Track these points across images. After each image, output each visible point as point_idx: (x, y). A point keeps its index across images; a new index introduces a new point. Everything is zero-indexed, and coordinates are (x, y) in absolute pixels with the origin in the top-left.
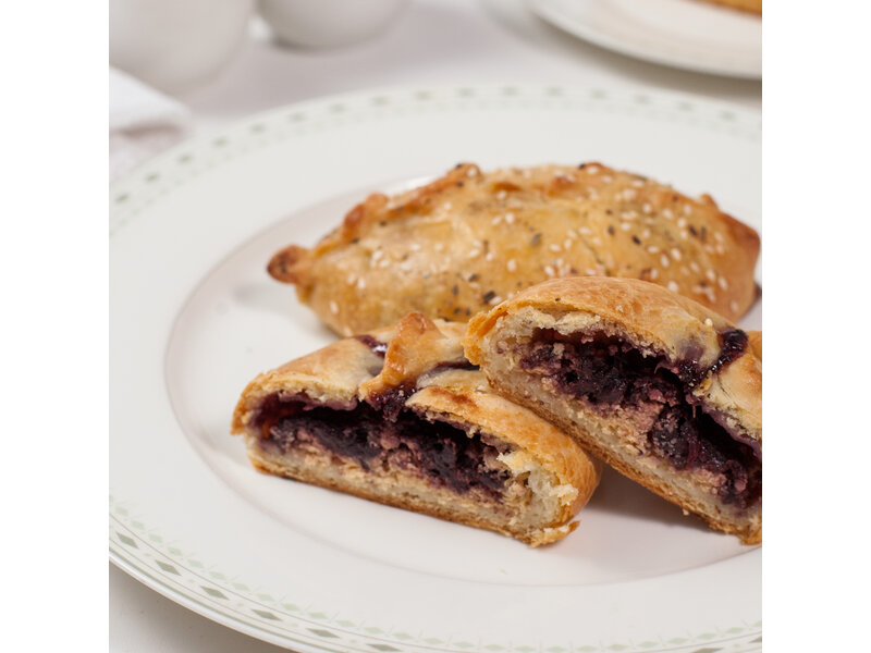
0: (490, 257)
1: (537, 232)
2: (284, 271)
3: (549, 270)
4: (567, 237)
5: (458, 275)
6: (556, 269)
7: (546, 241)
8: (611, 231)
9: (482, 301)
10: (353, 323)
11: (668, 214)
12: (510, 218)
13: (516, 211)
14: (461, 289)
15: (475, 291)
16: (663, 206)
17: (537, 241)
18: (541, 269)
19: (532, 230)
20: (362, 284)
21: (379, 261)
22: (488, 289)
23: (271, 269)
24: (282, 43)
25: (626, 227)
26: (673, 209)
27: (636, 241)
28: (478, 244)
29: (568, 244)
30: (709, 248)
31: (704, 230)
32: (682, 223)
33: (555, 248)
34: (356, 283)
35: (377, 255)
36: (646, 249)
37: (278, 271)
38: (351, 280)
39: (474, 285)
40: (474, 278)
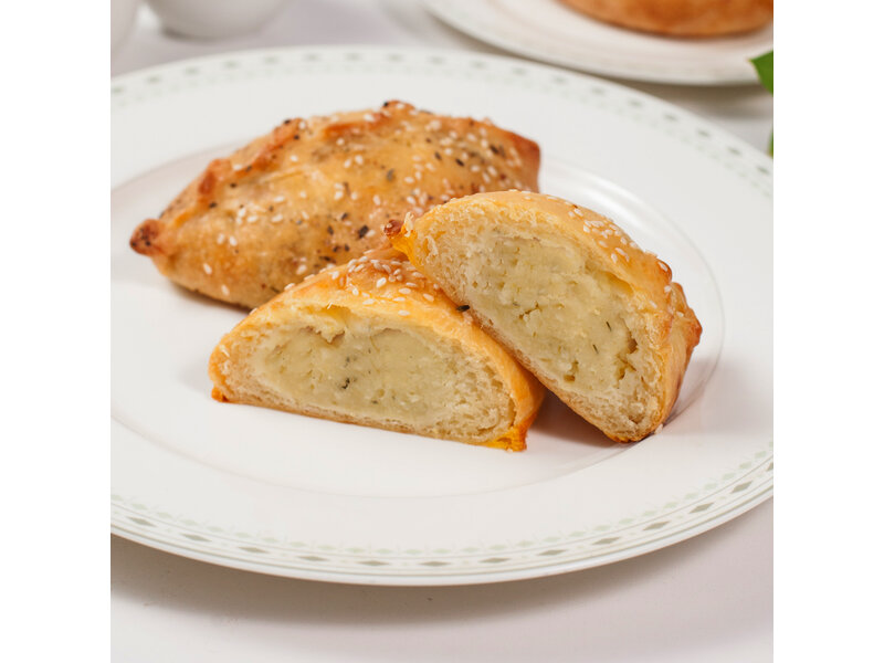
0: (354, 196)
1: (388, 169)
2: (148, 244)
3: (410, 200)
4: (415, 170)
5: (329, 217)
6: (416, 198)
7: (399, 175)
8: (438, 157)
9: (357, 235)
10: (230, 280)
11: (471, 137)
12: (359, 159)
13: (362, 152)
14: (335, 229)
15: (349, 228)
16: (466, 132)
17: (391, 177)
18: (403, 200)
19: (383, 167)
20: (233, 242)
21: (244, 219)
22: (362, 225)
23: (134, 244)
24: (171, 33)
25: (448, 152)
26: (473, 132)
27: (460, 163)
28: (339, 186)
29: (418, 175)
30: (510, 163)
31: (501, 148)
32: (485, 144)
33: (409, 180)
34: (226, 242)
35: (241, 213)
36: (469, 168)
37: (142, 245)
38: (220, 240)
39: (348, 223)
40: (345, 217)
